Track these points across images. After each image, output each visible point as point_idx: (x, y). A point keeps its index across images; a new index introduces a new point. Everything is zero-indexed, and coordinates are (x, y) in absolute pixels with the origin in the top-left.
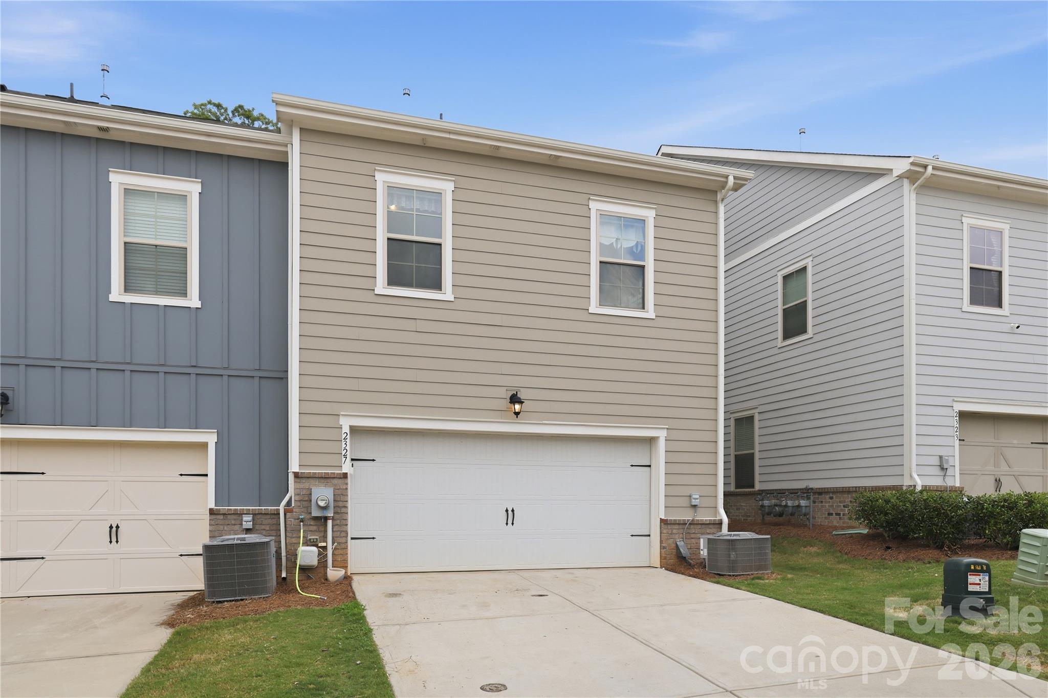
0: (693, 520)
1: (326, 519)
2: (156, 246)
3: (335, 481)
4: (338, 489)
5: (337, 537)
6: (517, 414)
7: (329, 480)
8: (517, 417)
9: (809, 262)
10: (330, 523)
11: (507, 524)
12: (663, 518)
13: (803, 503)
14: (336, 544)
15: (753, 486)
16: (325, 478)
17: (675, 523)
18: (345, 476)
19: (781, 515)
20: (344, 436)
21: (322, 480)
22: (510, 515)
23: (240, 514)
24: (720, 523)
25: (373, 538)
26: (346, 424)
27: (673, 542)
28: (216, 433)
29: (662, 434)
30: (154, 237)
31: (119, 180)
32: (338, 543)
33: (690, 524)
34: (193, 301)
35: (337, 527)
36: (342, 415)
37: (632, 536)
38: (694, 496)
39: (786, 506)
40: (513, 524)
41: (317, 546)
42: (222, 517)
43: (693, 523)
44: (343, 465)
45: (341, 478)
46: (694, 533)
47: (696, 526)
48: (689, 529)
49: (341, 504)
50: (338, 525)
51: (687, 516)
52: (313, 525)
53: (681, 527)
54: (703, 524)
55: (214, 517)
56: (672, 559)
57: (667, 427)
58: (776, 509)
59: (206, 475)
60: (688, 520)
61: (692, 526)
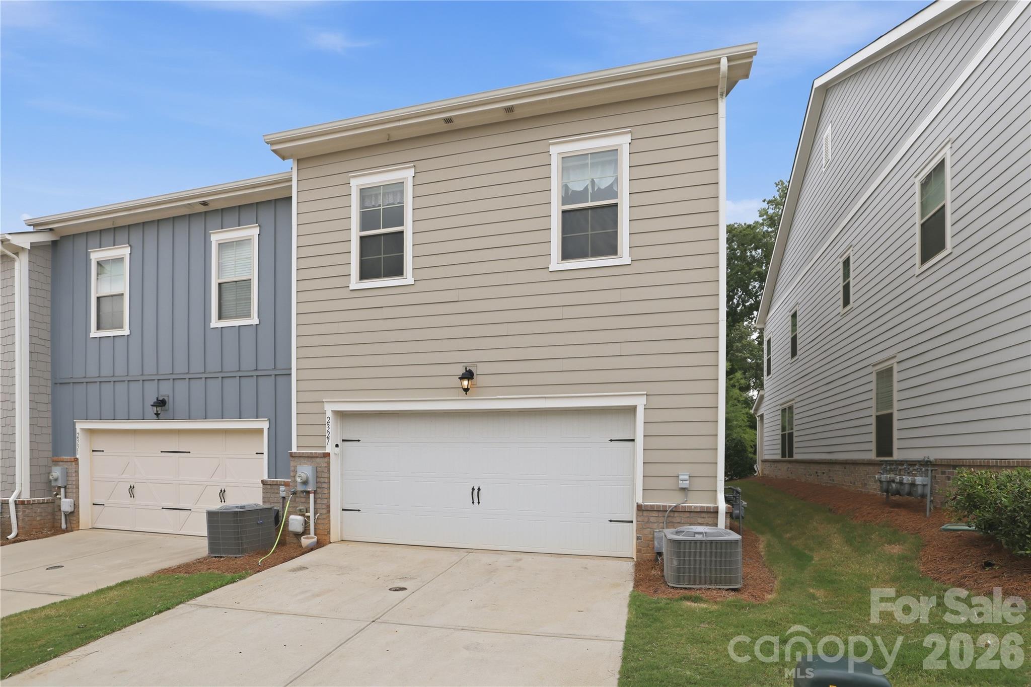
0: (676, 507)
1: (308, 493)
2: (236, 282)
3: (318, 460)
4: (320, 467)
5: (319, 509)
6: (466, 390)
7: (313, 459)
8: (466, 394)
9: (947, 152)
10: (312, 496)
11: (473, 503)
12: (640, 502)
13: (919, 480)
14: (318, 514)
15: (891, 455)
16: (311, 457)
17: (651, 509)
18: (327, 455)
19: (898, 492)
20: (327, 420)
21: (309, 459)
22: (476, 494)
23: (278, 485)
24: (716, 512)
25: (359, 510)
26: (329, 408)
27: (650, 532)
28: (268, 421)
29: (640, 403)
30: (233, 276)
31: (216, 238)
32: (320, 514)
33: (671, 511)
34: (255, 320)
35: (319, 500)
36: (326, 402)
37: (611, 521)
38: (681, 477)
39: (901, 483)
40: (479, 503)
41: (303, 515)
42: (269, 487)
43: (675, 510)
44: (327, 446)
45: (321, 457)
46: (679, 523)
47: (682, 515)
48: (673, 517)
49: (322, 480)
50: (320, 498)
51: (670, 501)
52: (303, 498)
53: (660, 514)
54: (691, 512)
55: (265, 486)
56: (649, 553)
57: (645, 393)
58: (892, 486)
59: (263, 454)
60: (670, 506)
61: (676, 514)
